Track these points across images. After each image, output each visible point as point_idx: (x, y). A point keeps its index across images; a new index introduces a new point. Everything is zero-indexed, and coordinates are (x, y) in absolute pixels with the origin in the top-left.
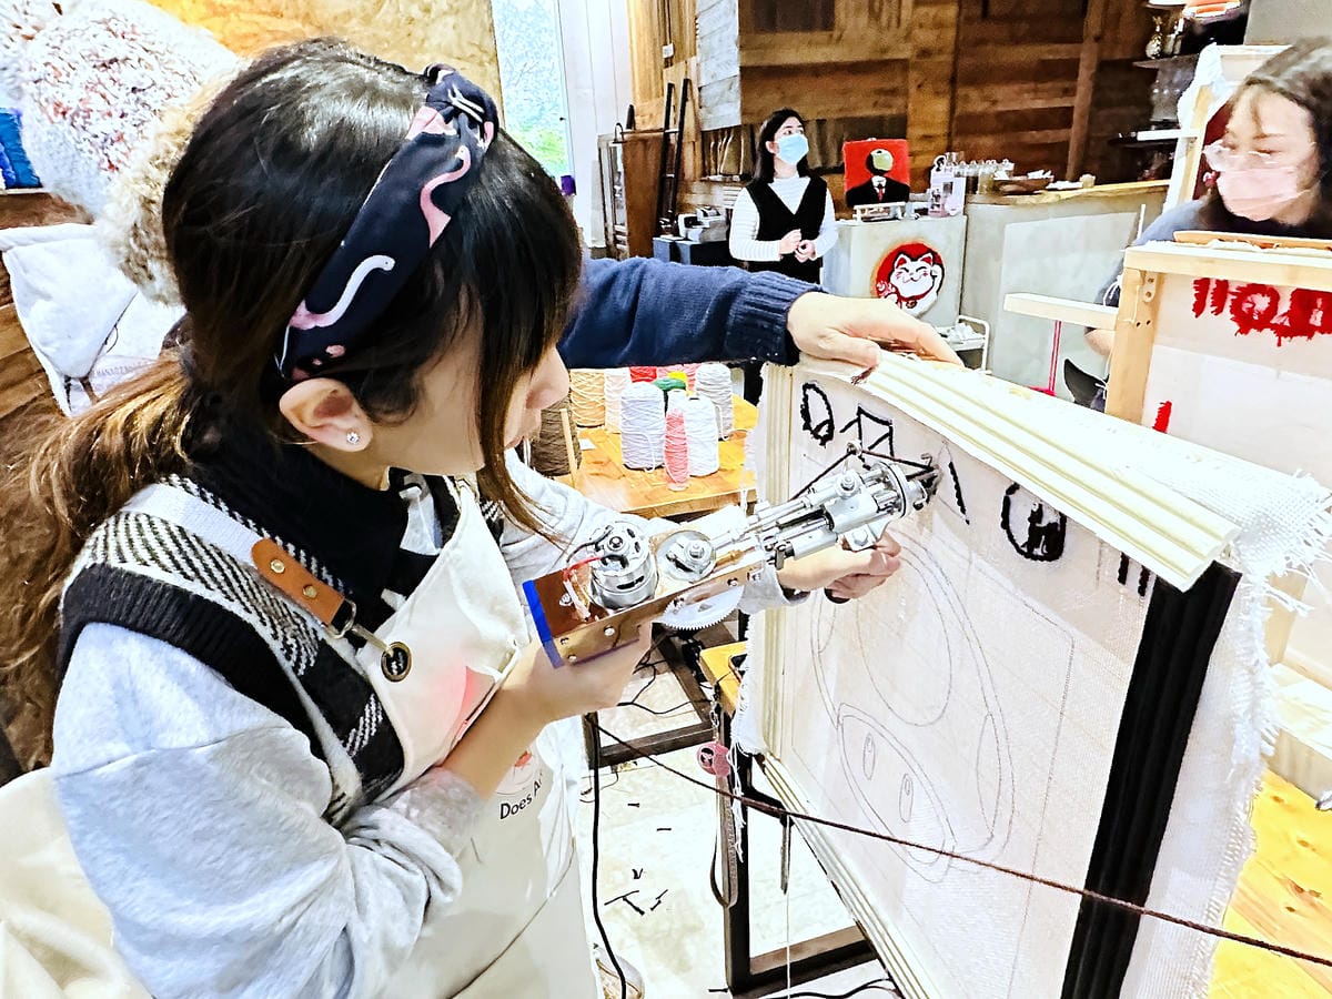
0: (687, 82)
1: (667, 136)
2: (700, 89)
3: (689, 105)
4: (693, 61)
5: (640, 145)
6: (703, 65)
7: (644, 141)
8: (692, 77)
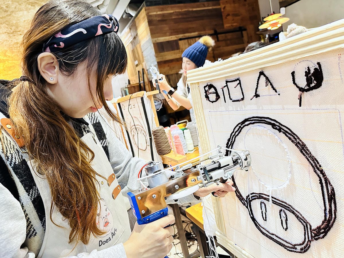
0: (143, 69)
1: (140, 84)
2: (147, 70)
3: (145, 75)
4: (144, 64)
5: (133, 88)
6: (146, 64)
7: (134, 87)
8: (144, 68)
